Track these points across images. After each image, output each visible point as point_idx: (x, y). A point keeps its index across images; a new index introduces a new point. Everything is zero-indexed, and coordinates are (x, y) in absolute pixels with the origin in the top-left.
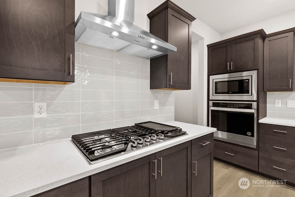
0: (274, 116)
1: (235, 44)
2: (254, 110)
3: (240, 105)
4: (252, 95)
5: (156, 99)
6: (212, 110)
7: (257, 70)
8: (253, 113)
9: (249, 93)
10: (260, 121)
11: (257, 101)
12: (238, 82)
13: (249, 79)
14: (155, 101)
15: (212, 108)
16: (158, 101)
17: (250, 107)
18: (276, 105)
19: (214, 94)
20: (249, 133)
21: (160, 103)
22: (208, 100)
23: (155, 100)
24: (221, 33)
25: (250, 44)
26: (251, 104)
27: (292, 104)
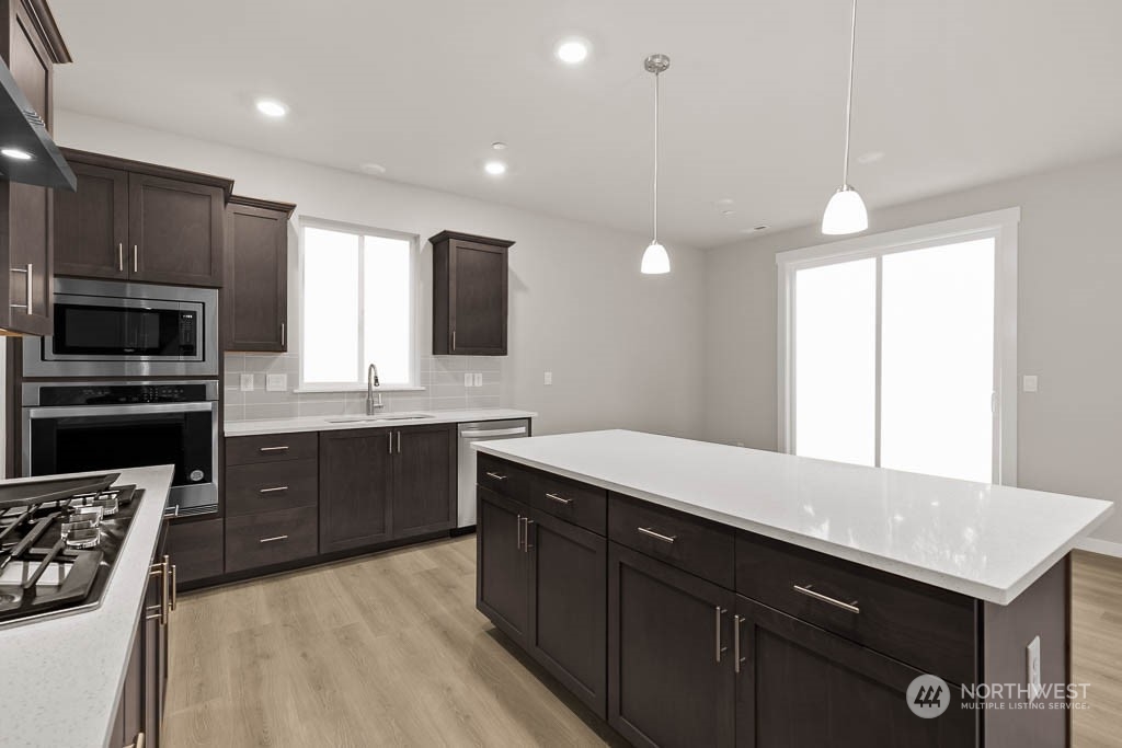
0: (238, 418)
1: (146, 186)
2: (210, 404)
3: (167, 393)
4: (204, 360)
7: (219, 288)
8: (210, 412)
9: (195, 355)
10: (225, 433)
11: (220, 377)
13: (195, 312)
15: (40, 413)
17: (198, 393)
18: (243, 389)
19: (49, 355)
20: (198, 475)
22: (16, 378)
25: (198, 208)
26: (204, 386)
27: (277, 382)
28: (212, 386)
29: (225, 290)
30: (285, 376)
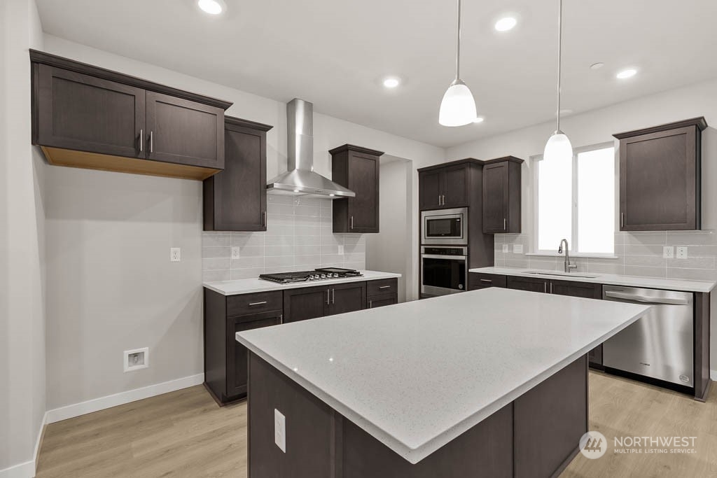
0: (502, 265)
2: (464, 256)
3: (452, 251)
4: (462, 238)
5: (341, 243)
6: (424, 259)
7: (468, 206)
8: (464, 261)
9: (460, 236)
10: (470, 270)
11: (468, 246)
12: (449, 221)
13: (460, 218)
14: (339, 247)
15: (424, 256)
16: (343, 246)
17: (459, 252)
18: (504, 252)
19: (426, 237)
20: (460, 286)
21: (345, 248)
22: (420, 245)
23: (339, 244)
24: (446, 148)
25: (461, 174)
26: (462, 249)
27: (518, 249)
28: (465, 249)
29: (472, 208)
30: (522, 246)
